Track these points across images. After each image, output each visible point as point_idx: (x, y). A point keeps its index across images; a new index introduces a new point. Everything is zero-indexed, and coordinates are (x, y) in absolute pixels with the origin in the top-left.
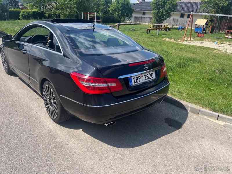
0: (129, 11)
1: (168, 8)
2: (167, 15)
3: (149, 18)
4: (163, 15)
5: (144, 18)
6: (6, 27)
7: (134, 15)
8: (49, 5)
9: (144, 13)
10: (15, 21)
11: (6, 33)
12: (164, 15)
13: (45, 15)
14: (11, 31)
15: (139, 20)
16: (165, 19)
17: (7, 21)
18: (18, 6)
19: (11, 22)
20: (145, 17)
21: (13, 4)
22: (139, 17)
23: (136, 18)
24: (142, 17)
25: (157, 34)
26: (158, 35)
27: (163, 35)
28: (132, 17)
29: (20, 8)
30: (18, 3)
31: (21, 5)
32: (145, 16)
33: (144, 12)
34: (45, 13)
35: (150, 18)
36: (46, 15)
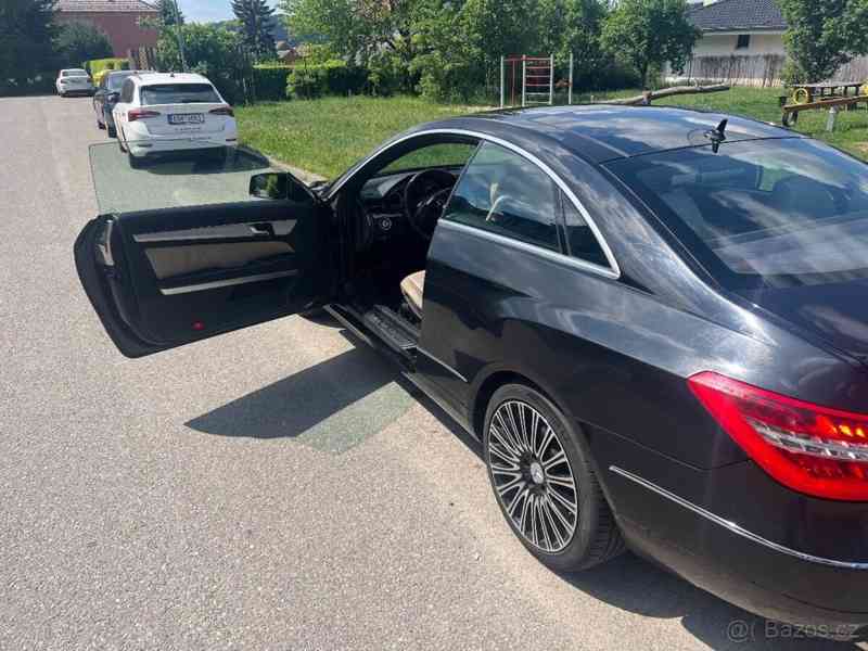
0: (680, 39)
1: (858, 15)
2: (855, 44)
3: (767, 57)
4: (835, 44)
5: (743, 60)
6: (252, 129)
7: (699, 51)
8: (383, 41)
9: (743, 42)
10: (275, 105)
11: (257, 152)
12: (841, 43)
13: (369, 78)
14: (271, 144)
15: (720, 70)
16: (845, 60)
17: (250, 109)
18: (274, 50)
19: (264, 109)
20: (747, 58)
21: (258, 46)
22: (722, 59)
23: (708, 60)
24: (733, 58)
25: (829, 127)
26: (834, 129)
27: (857, 127)
28: (691, 59)
29: (281, 57)
30: (273, 41)
31: (284, 48)
32: (751, 51)
33: (740, 36)
34: (370, 72)
35: (773, 60)
36: (373, 78)
